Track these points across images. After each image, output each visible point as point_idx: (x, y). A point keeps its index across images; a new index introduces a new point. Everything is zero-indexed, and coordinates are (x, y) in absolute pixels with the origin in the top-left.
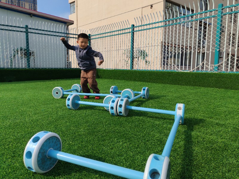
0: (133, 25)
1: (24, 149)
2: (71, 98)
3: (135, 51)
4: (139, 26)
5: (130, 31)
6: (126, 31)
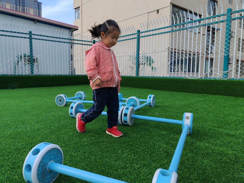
0: (139, 31)
1: (25, 160)
2: (74, 106)
3: (140, 58)
4: (144, 32)
5: (136, 37)
6: (132, 37)
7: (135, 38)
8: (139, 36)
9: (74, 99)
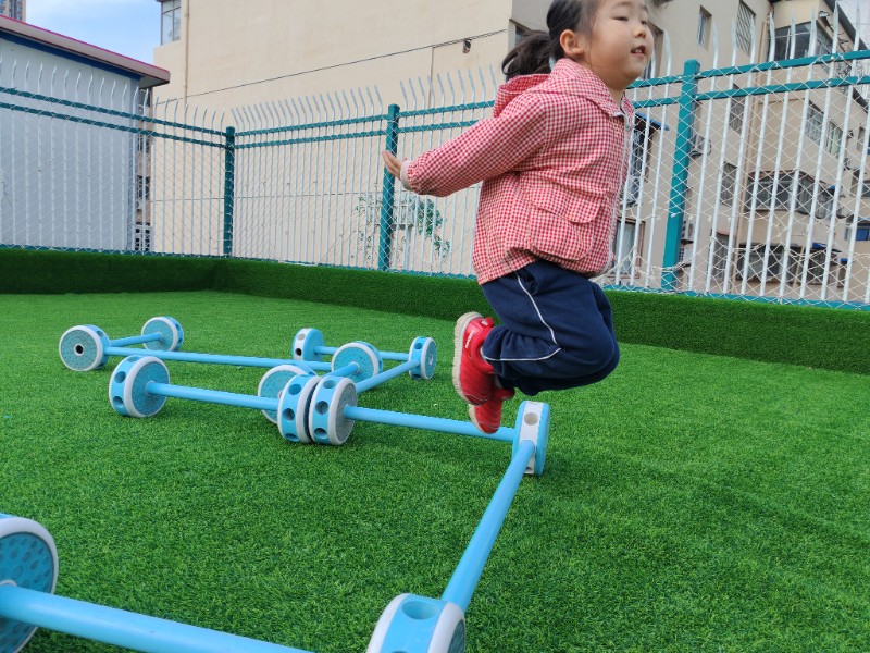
5: (384, 128)
6: (369, 127)
7: (380, 133)
8: (395, 125)
9: (138, 344)
